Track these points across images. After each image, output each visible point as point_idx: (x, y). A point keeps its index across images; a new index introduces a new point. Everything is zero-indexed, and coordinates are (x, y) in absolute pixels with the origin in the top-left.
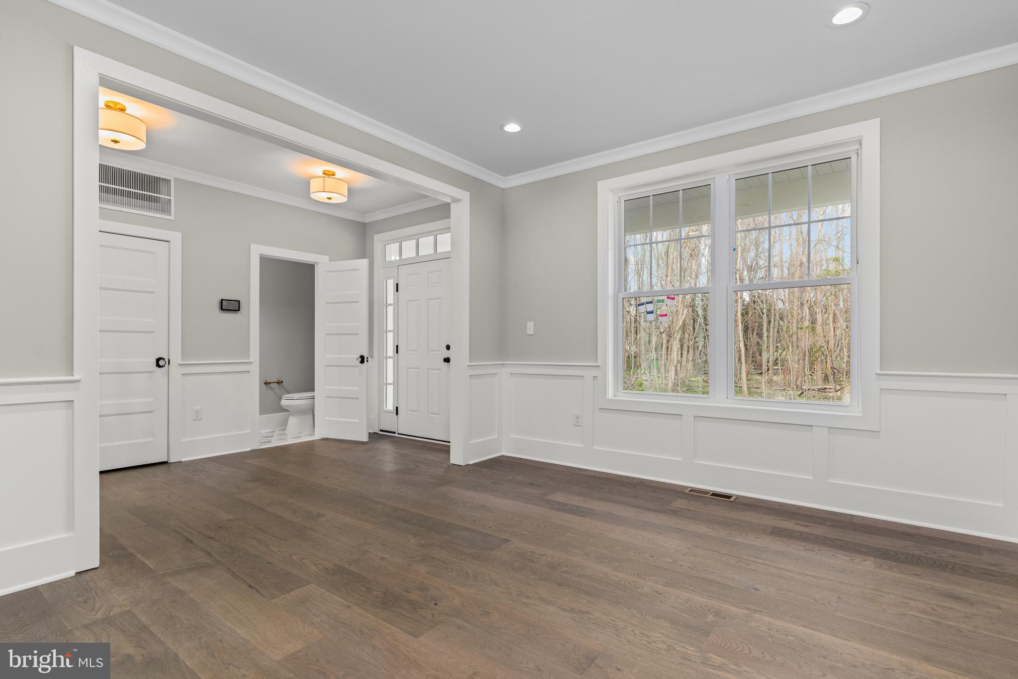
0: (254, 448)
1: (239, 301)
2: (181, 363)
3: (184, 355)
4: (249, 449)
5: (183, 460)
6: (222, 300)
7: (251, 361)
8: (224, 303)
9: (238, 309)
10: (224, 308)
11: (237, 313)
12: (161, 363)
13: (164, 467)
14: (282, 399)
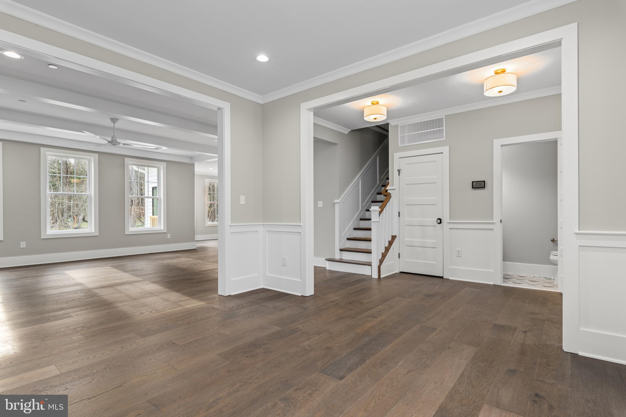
0: (496, 284)
1: (484, 181)
2: (449, 222)
3: (451, 217)
4: (492, 283)
5: (450, 278)
6: (473, 182)
7: (494, 222)
8: (474, 184)
9: (483, 187)
10: (473, 187)
11: (484, 189)
12: (439, 221)
13: (441, 280)
14: (551, 254)
